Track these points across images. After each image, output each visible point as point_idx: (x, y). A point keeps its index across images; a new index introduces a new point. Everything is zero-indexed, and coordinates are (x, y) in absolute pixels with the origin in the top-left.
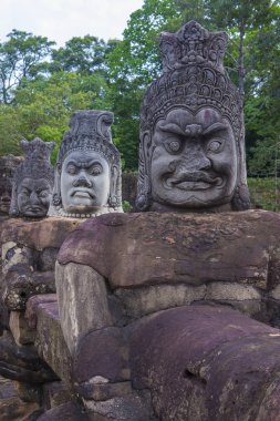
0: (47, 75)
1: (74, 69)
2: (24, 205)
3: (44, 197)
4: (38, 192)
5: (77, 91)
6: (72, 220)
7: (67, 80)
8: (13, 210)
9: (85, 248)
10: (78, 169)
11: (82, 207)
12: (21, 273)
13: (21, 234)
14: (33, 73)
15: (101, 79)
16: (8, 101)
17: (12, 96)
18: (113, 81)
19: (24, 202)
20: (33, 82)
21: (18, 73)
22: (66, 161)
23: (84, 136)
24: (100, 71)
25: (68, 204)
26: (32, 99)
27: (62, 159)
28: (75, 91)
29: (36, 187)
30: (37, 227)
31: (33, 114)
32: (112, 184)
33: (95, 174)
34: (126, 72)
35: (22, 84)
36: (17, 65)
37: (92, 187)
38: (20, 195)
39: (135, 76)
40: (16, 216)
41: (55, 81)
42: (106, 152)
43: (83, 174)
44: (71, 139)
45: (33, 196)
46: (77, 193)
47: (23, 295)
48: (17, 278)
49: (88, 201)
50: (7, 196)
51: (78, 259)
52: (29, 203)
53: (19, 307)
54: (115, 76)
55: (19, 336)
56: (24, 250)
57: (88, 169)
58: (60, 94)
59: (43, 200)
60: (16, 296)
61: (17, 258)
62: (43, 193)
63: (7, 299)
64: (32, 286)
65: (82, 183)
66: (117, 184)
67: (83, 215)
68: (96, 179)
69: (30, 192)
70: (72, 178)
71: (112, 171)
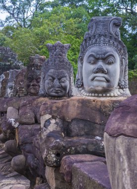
0: (50, 9)
1: (67, 5)
2: (50, 88)
3: (63, 82)
4: (59, 79)
5: (69, 18)
6: (92, 98)
7: (63, 12)
8: (41, 92)
9: (133, 122)
10: (96, 60)
11: (100, 88)
12: (56, 138)
13: (54, 109)
14: (41, 9)
15: (84, 10)
16: (26, 26)
17: (29, 23)
18: (91, 11)
19: (50, 86)
20: (41, 13)
21: (33, 8)
22: (87, 54)
23: (100, 36)
24: (83, 5)
25: (89, 86)
26: (41, 24)
27: (83, 53)
28: (68, 18)
29: (58, 76)
30: (66, 103)
31: (42, 33)
32: (121, 71)
33: (110, 63)
34: (100, 5)
35: (35, 15)
36: (32, 4)
37: (108, 73)
38: (47, 81)
39: (105, 8)
40: (44, 96)
41: (55, 12)
42: (117, 46)
43: (100, 63)
44: (90, 38)
45: (56, 82)
46: (96, 78)
47: (58, 155)
48: (54, 142)
49: (105, 84)
50: (35, 83)
51: (128, 132)
52: (53, 87)
53: (55, 164)
54: (92, 8)
55: (54, 186)
56: (57, 120)
57: (104, 59)
58: (59, 20)
59: (63, 84)
60: (53, 156)
61: (52, 127)
62: (63, 79)
63: (46, 158)
64: (65, 148)
65: (100, 70)
66: (125, 71)
67: (100, 95)
68: (110, 67)
69: (54, 79)
70: (92, 67)
71: (121, 61)
